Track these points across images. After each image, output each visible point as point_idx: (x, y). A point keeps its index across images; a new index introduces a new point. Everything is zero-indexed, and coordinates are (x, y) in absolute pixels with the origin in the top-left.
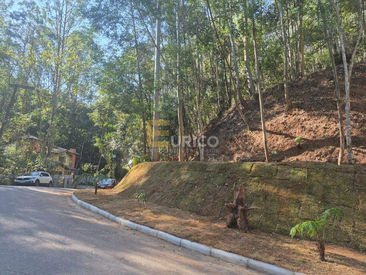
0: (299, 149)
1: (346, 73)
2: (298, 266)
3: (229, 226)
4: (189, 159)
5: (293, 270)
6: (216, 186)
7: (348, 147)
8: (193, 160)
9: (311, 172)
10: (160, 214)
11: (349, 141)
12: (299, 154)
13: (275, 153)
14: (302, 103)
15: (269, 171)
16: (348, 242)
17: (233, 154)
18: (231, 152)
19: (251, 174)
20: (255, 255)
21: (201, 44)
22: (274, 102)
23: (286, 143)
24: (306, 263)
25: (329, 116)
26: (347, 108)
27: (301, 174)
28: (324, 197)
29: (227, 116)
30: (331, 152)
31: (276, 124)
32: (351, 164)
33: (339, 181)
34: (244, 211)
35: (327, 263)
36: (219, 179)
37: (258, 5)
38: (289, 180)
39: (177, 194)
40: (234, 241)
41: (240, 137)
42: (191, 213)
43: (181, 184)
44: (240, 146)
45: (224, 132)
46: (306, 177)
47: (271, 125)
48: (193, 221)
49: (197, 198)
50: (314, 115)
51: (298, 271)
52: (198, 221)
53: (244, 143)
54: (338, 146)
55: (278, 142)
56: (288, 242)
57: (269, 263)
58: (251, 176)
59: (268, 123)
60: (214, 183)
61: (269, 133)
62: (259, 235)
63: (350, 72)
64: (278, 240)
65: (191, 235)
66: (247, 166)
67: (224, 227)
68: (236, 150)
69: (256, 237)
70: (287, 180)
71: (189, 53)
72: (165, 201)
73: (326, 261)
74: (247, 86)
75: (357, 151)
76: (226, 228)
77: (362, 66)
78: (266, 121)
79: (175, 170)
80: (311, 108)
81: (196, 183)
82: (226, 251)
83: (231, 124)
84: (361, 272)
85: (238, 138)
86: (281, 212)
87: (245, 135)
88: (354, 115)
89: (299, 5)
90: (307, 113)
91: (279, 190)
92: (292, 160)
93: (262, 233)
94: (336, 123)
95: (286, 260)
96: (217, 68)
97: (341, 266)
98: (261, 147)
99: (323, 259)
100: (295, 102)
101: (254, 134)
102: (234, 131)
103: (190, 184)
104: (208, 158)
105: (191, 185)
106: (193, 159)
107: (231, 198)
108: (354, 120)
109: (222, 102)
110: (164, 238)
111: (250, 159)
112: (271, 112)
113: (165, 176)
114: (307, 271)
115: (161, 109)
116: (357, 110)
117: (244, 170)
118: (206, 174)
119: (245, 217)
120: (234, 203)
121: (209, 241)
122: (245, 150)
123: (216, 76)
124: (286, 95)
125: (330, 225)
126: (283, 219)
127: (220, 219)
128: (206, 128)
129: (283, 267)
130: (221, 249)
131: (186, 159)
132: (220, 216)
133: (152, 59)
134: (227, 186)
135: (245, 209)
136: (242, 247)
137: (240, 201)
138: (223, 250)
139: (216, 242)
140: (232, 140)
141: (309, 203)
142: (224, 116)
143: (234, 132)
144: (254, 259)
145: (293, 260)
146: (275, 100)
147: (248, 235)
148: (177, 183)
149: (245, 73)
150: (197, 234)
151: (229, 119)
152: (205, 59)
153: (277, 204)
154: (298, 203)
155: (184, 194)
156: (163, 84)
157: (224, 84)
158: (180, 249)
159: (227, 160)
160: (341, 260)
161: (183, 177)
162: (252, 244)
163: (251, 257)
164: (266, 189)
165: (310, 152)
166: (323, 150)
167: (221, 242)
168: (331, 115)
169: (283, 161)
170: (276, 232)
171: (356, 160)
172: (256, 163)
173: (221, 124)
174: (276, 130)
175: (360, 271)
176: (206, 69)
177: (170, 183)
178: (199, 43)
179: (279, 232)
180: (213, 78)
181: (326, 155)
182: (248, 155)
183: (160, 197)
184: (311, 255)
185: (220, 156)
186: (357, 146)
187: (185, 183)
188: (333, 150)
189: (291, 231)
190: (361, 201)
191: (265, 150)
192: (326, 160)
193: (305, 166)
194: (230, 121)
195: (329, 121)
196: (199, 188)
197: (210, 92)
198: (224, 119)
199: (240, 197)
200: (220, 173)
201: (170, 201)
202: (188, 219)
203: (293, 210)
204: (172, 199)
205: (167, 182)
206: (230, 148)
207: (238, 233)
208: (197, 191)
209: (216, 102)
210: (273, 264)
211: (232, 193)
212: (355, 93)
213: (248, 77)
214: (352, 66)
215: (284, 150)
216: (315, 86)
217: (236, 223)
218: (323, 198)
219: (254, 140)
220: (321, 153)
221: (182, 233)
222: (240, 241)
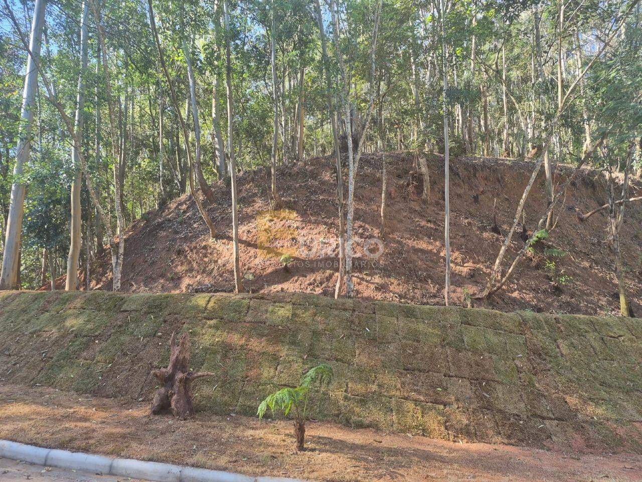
0: (286, 273)
1: (351, 166)
2: (263, 466)
3: (155, 413)
4: (92, 285)
5: (255, 474)
6: (139, 339)
7: (348, 272)
8: (99, 289)
9: (297, 309)
10: (5, 402)
11: (349, 265)
12: (285, 280)
13: (251, 277)
14: (295, 202)
15: (237, 308)
16: (338, 416)
17: (180, 278)
18: (176, 274)
19: (205, 314)
20: (194, 459)
21: (132, 68)
22: (255, 195)
23: (269, 262)
24: (275, 458)
25: (330, 226)
26: (350, 216)
27: (283, 312)
28: (312, 348)
29: (175, 208)
30: (329, 279)
31: (255, 230)
32: (350, 297)
33: (333, 323)
34: (186, 382)
35: (306, 452)
36: (147, 326)
37: (238, 29)
38: (265, 323)
39: (52, 358)
40: (160, 439)
41: (195, 248)
42: (80, 395)
43: (63, 337)
44: (195, 265)
45: (168, 236)
46: (290, 318)
47: (249, 231)
48: (82, 410)
49: (95, 364)
50: (310, 222)
51: (262, 474)
52: (94, 409)
53: (202, 260)
54: (337, 270)
55: (257, 261)
56: (254, 426)
57: (218, 468)
58: (205, 318)
59: (243, 228)
60: (135, 333)
61: (243, 245)
62: (208, 421)
63: (356, 165)
64: (237, 425)
65: (71, 440)
66: (201, 300)
67: (147, 413)
68: (187, 271)
69: (202, 426)
70: (262, 323)
71: (103, 79)
72: (23, 373)
73: (305, 450)
74: (215, 160)
75: (360, 278)
76: (149, 416)
77: (373, 159)
78: (241, 224)
79: (53, 309)
80: (306, 210)
81: (97, 334)
82: (143, 460)
83: (181, 223)
84: (349, 460)
85: (192, 251)
86: (248, 376)
87: (205, 246)
88: (359, 227)
89: (299, 48)
90: (301, 217)
91: (248, 340)
92: (275, 290)
93: (214, 418)
94: (337, 237)
95: (246, 459)
96: (162, 120)
97: (324, 455)
98: (228, 267)
99: (301, 448)
100: (285, 199)
101: (219, 245)
102: (185, 237)
103: (84, 336)
104: (133, 285)
105: (87, 339)
106: (99, 286)
107: (165, 359)
108: (359, 234)
109: (168, 182)
110: (8, 454)
111: (210, 288)
112: (249, 210)
113: (28, 321)
114: (275, 472)
115: (29, 180)
116: (363, 221)
117: (196, 308)
118: (121, 316)
119: (186, 391)
120: (169, 368)
121: (111, 447)
122: (204, 272)
123: (159, 133)
124: (272, 186)
125: (317, 391)
126: (249, 389)
127: (141, 399)
128: (133, 227)
129: (240, 472)
130: (132, 458)
131: (84, 285)
132: (140, 395)
133: (20, 73)
134: (160, 337)
135: (188, 377)
136: (175, 447)
137: (180, 365)
138: (137, 459)
139: (125, 445)
140: (180, 252)
141: (291, 358)
142: (170, 208)
143: (186, 239)
144: (193, 466)
145: (257, 456)
146: (256, 191)
147: (188, 424)
148: (56, 335)
149: (213, 138)
150: (88, 434)
151: (178, 215)
152: (139, 97)
153: (243, 365)
154: (275, 359)
155: (69, 358)
156: (43, 130)
157: (175, 150)
158: (43, 471)
159: (168, 289)
160: (325, 444)
161: (69, 323)
162: (194, 439)
163: (187, 464)
164: (228, 340)
165: (301, 278)
166: (318, 276)
167: (134, 445)
168: (331, 224)
169: (262, 292)
170: (237, 413)
171: (358, 292)
172: (216, 294)
173: (163, 223)
174: (255, 241)
175: (348, 458)
176: (141, 116)
177: (38, 336)
178: (130, 65)
179: (242, 411)
180: (153, 135)
181: (321, 283)
182: (207, 281)
183: (9, 365)
184: (285, 443)
185: (156, 282)
186: (360, 272)
187: (73, 335)
188: (331, 276)
189: (259, 408)
190: (357, 352)
191: (235, 273)
192: (321, 291)
193: (289, 300)
194: (180, 219)
195: (329, 232)
196: (104, 344)
197: (147, 160)
198: (170, 214)
199: (181, 357)
200: (149, 313)
201: (35, 373)
202: (71, 408)
203: (267, 372)
204: (39, 369)
205: (30, 333)
206: (176, 266)
207: (170, 422)
208: (98, 349)
209: (156, 180)
210: (225, 469)
211: (168, 350)
212: (363, 196)
213: (217, 146)
214: (358, 157)
215: (265, 273)
216: (315, 178)
217: (170, 405)
218: (311, 350)
219: (219, 254)
220: (315, 280)
221: (54, 436)
222: (170, 437)
